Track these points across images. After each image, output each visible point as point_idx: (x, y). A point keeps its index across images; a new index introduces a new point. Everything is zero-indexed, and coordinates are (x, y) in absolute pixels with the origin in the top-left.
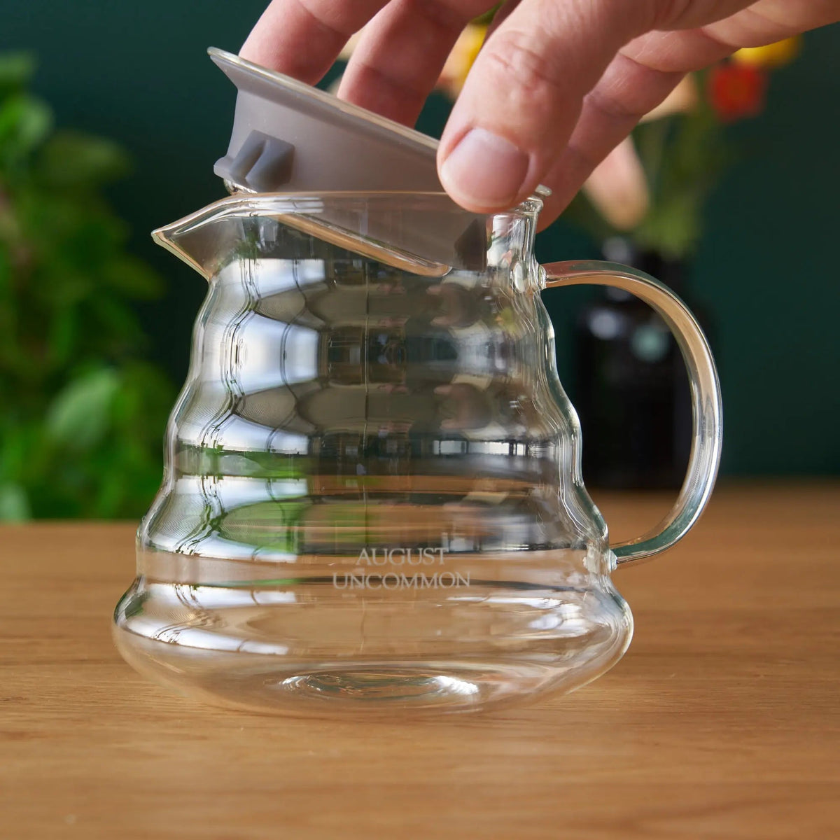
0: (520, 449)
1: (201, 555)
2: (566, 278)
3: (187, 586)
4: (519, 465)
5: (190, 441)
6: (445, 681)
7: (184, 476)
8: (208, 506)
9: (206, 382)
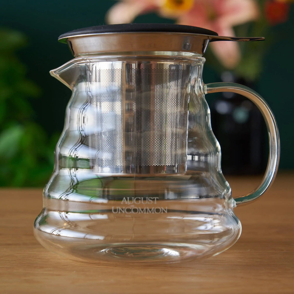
0: (196, 158)
1: (69, 200)
2: (215, 89)
3: (64, 212)
4: (196, 164)
5: (64, 154)
6: (166, 250)
7: (62, 168)
8: (72, 180)
9: (71, 131)
